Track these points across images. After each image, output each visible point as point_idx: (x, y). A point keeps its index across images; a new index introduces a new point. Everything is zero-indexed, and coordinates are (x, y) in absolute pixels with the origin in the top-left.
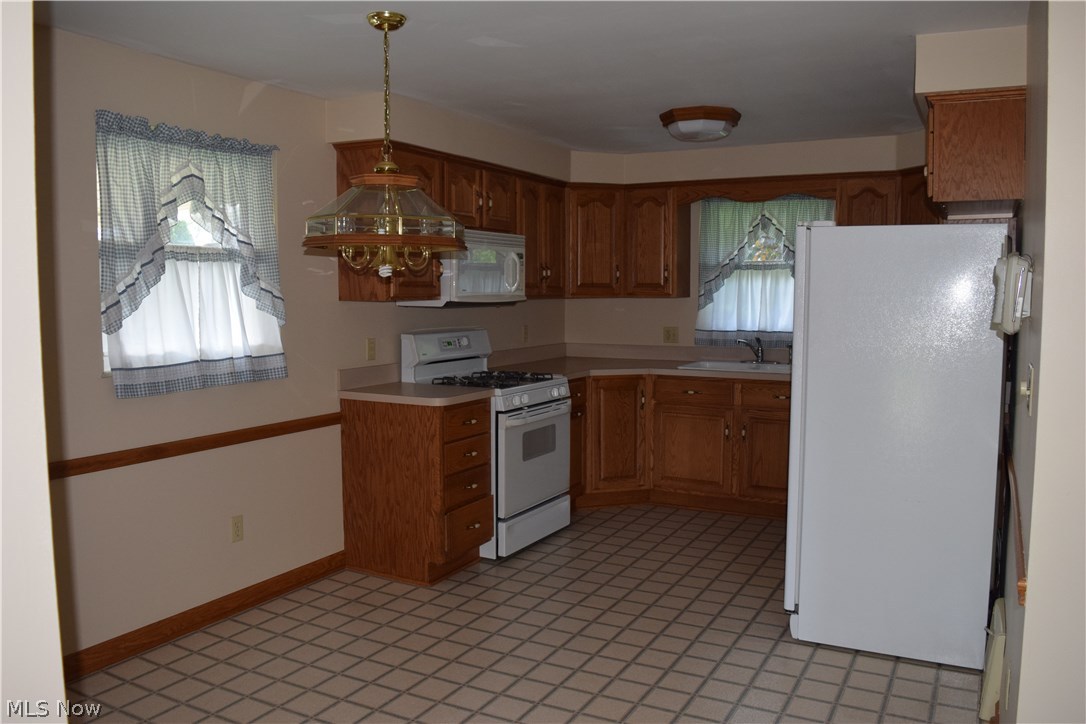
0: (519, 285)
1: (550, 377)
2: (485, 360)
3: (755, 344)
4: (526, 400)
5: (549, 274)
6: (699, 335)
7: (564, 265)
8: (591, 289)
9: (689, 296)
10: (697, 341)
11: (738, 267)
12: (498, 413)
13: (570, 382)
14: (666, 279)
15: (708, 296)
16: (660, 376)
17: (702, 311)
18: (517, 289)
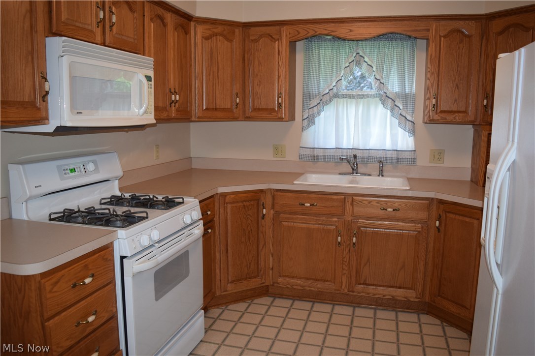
0: (147, 108)
1: (181, 200)
2: (117, 182)
3: (352, 160)
4: (156, 236)
5: (178, 98)
6: (303, 152)
7: (191, 91)
8: (215, 114)
9: (295, 120)
10: (301, 157)
11: (336, 96)
12: (122, 258)
13: (200, 202)
14: (280, 105)
15: (310, 120)
16: (278, 190)
17: (305, 133)
18: (145, 112)
